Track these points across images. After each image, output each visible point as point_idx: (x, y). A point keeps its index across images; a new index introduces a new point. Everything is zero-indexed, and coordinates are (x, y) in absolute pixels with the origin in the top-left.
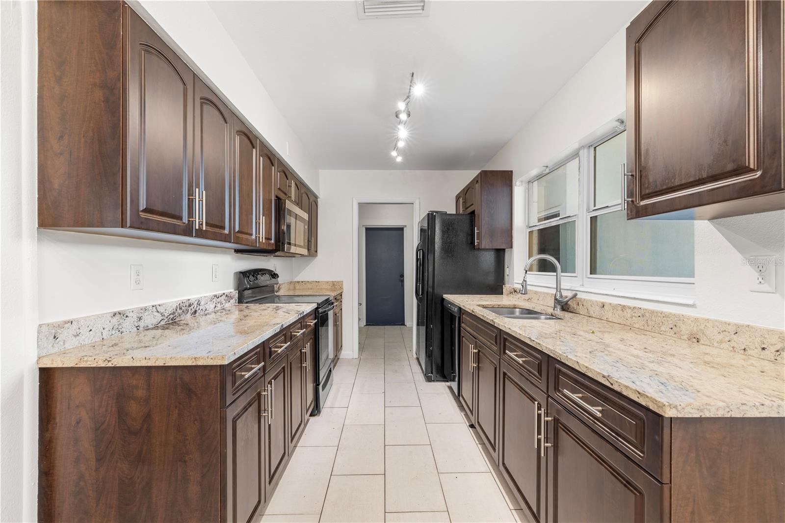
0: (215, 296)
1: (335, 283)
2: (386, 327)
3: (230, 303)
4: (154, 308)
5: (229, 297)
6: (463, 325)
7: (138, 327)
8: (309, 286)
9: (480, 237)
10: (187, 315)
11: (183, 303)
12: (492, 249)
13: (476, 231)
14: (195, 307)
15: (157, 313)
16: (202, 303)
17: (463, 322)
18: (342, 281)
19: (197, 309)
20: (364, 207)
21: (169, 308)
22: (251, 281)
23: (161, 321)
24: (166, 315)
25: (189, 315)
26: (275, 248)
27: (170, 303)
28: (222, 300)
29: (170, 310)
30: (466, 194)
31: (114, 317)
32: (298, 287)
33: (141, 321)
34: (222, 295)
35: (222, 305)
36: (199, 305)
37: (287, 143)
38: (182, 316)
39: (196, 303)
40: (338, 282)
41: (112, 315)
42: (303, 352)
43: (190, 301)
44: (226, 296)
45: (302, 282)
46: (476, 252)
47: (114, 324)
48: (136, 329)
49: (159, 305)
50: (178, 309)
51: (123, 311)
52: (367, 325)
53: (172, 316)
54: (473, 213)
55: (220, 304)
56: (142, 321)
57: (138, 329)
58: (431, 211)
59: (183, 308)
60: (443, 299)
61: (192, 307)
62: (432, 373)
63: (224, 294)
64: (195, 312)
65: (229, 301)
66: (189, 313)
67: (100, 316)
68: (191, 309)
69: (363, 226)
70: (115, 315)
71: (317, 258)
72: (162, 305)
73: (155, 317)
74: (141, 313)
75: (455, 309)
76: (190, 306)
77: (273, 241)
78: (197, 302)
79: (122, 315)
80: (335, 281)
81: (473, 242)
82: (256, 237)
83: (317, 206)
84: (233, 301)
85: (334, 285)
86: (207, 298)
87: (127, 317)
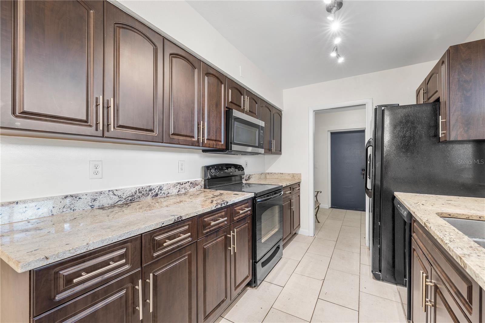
0: (180, 183)
1: (295, 175)
2: (348, 210)
3: (195, 188)
4: (111, 193)
5: (194, 184)
6: (414, 235)
7: (92, 207)
8: (276, 176)
9: (448, 127)
10: (148, 197)
11: (142, 188)
12: (469, 141)
13: (440, 121)
14: (157, 191)
15: (114, 196)
16: (165, 188)
17: (414, 232)
18: (301, 174)
19: (159, 193)
20: (319, 114)
21: (127, 192)
22: (212, 173)
23: (118, 201)
24: (124, 197)
25: (149, 197)
26: (225, 148)
27: (128, 188)
28: (187, 186)
29: (129, 194)
30: (427, 84)
31: (65, 199)
32: (268, 176)
33: (95, 202)
34: (186, 183)
35: (186, 190)
36: (161, 190)
37: (240, 67)
38: (141, 198)
39: (157, 188)
40: (297, 174)
41: (63, 198)
42: (228, 237)
43: (150, 187)
44: (191, 183)
45: (271, 173)
46: (441, 146)
47: (65, 204)
48: (90, 208)
49: (116, 190)
50: (137, 193)
51: (75, 194)
52: (331, 208)
53: (130, 198)
54: (438, 100)
55: (183, 189)
56: (97, 202)
57: (92, 208)
58: (377, 106)
59: (142, 192)
60: (394, 197)
61: (153, 191)
62: (380, 271)
63: (188, 182)
64: (157, 195)
65: (194, 187)
66: (149, 196)
67: (50, 198)
68: (152, 193)
69: (328, 131)
70: (66, 197)
71: (282, 155)
72: (119, 190)
73: (111, 199)
74: (96, 196)
75: (404, 212)
76: (150, 190)
77: (222, 143)
78: (159, 187)
79: (74, 197)
80: (295, 174)
81: (436, 135)
82: (198, 139)
83: (281, 117)
84: (199, 187)
85: (294, 176)
86: (169, 185)
87: (80, 198)
